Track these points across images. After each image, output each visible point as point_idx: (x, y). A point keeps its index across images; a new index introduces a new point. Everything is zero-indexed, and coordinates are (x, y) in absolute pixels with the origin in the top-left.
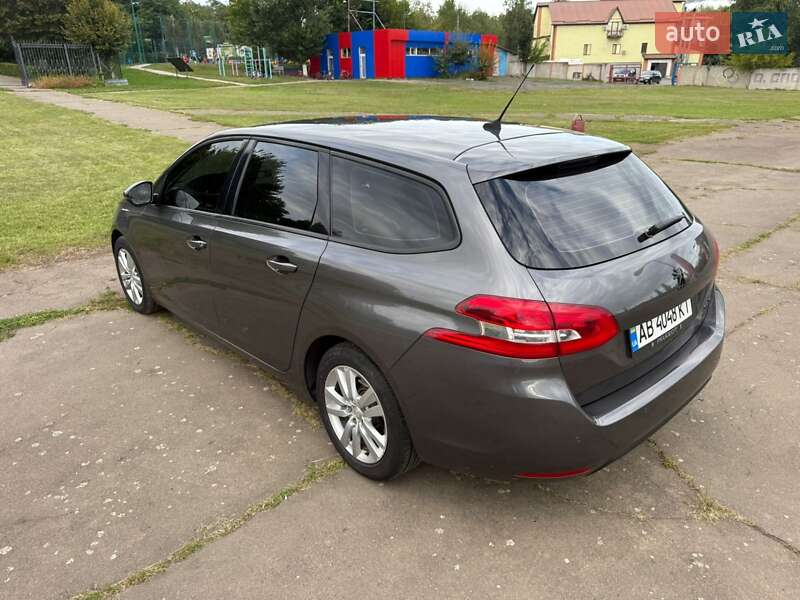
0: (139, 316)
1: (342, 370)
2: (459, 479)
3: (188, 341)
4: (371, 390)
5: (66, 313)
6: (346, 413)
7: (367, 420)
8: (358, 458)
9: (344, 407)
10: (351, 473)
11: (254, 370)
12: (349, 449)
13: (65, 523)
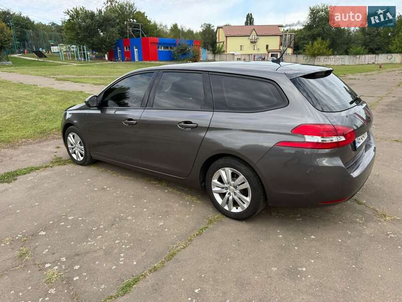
0: (81, 166)
1: (224, 170)
2: (277, 217)
3: (114, 175)
4: (242, 177)
6: (224, 191)
7: (237, 192)
8: (232, 211)
9: (223, 188)
10: (228, 219)
11: (156, 184)
12: (226, 208)
13: (101, 253)
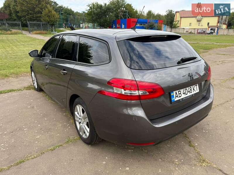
1: (78, 106)
3: (47, 99)
4: (85, 113)
5: (16, 90)
6: (80, 121)
8: (83, 136)
12: (81, 133)
